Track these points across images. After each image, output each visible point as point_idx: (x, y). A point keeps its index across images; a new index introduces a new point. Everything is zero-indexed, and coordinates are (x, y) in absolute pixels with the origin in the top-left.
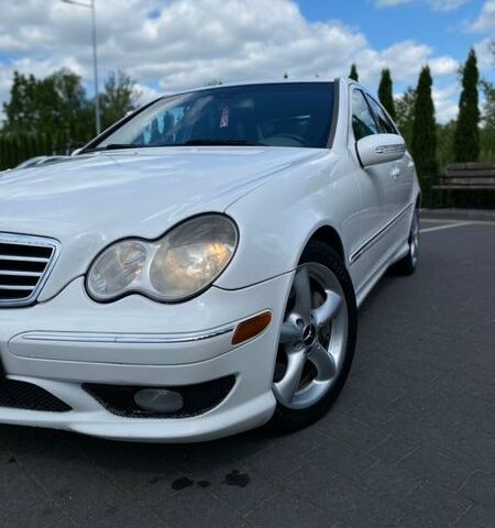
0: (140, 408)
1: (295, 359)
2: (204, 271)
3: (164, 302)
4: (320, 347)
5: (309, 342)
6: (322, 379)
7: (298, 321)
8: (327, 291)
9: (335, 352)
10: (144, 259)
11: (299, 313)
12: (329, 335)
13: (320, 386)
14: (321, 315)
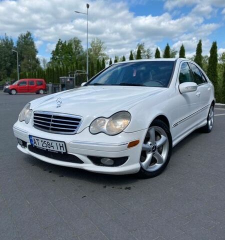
0: (102, 164)
1: (149, 156)
2: (121, 127)
3: (109, 135)
4: (158, 153)
5: (154, 151)
6: (158, 163)
7: (150, 144)
8: (162, 136)
9: (164, 156)
10: (105, 123)
11: (151, 142)
12: (162, 150)
13: (158, 166)
14: (158, 143)
